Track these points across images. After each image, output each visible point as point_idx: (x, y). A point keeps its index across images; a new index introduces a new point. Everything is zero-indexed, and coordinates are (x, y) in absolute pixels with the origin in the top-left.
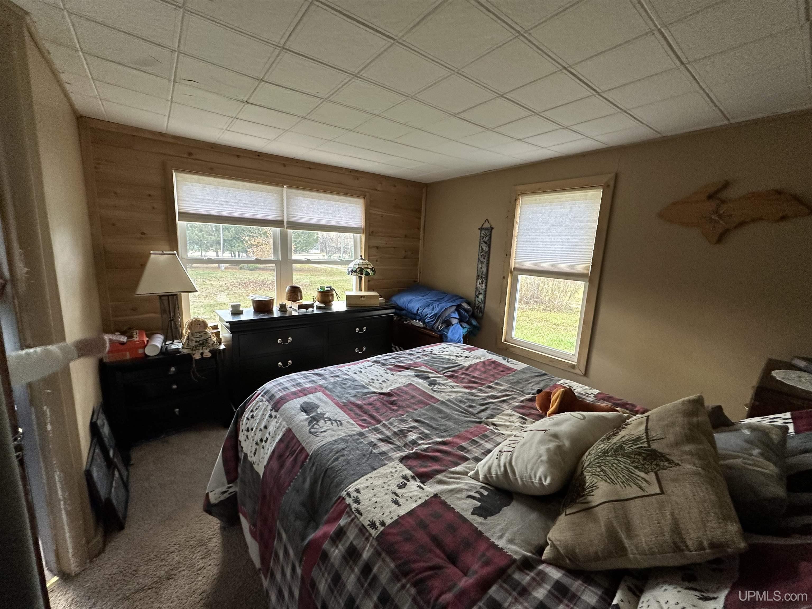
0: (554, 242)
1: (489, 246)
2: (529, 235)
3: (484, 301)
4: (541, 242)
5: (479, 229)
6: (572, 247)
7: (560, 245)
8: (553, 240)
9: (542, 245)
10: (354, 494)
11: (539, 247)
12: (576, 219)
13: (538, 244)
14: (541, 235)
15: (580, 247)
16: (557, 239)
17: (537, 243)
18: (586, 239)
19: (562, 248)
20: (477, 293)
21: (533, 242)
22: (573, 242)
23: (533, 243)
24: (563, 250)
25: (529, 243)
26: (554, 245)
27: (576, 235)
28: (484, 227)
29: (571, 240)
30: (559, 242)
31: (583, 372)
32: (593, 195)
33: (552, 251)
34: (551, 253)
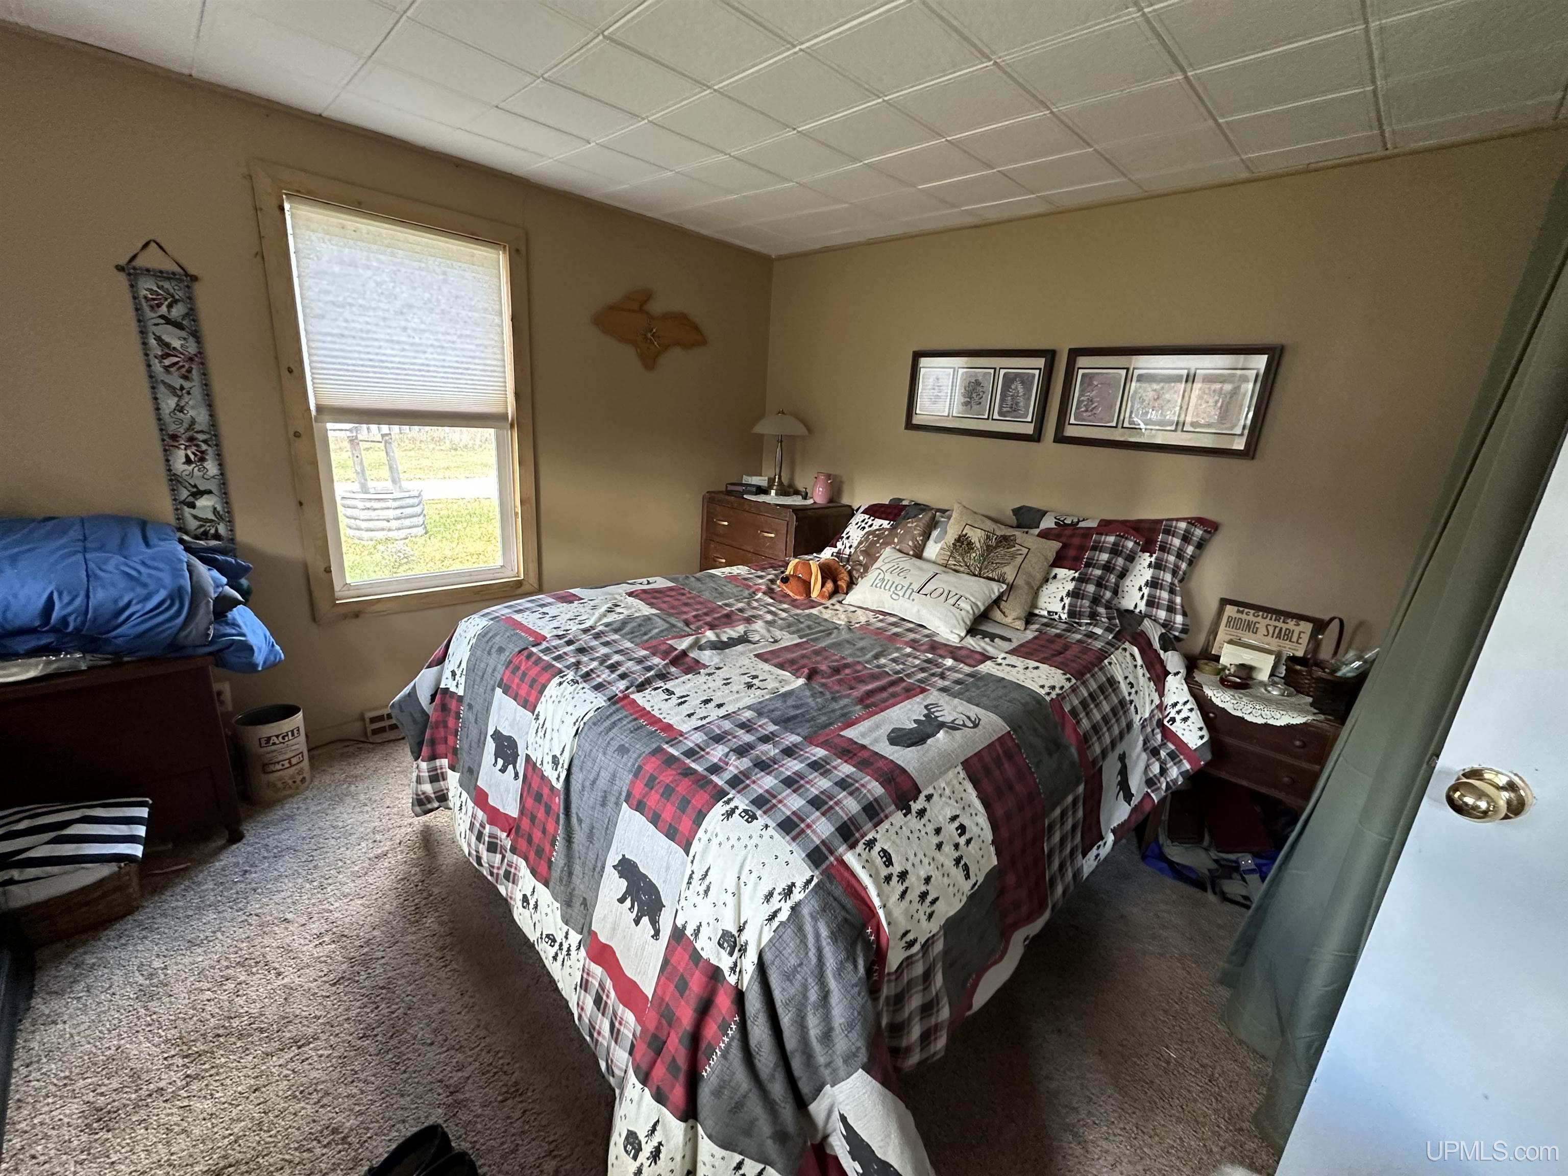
0: (421, 345)
1: (196, 335)
2: (346, 321)
3: (226, 515)
4: (388, 341)
5: (120, 268)
6: (464, 360)
7: (439, 354)
8: (417, 340)
9: (393, 349)
10: (1047, 690)
11: (384, 355)
12: (460, 301)
13: (380, 347)
14: (382, 323)
15: (481, 362)
16: (428, 339)
17: (376, 344)
18: (490, 345)
19: (444, 360)
20: (184, 494)
21: (363, 339)
22: (463, 350)
23: (363, 343)
24: (446, 364)
25: (350, 341)
26: (425, 352)
27: (467, 336)
28: (138, 263)
29: (459, 346)
30: (432, 345)
31: (536, 586)
32: (486, 258)
33: (423, 365)
34: (420, 370)
